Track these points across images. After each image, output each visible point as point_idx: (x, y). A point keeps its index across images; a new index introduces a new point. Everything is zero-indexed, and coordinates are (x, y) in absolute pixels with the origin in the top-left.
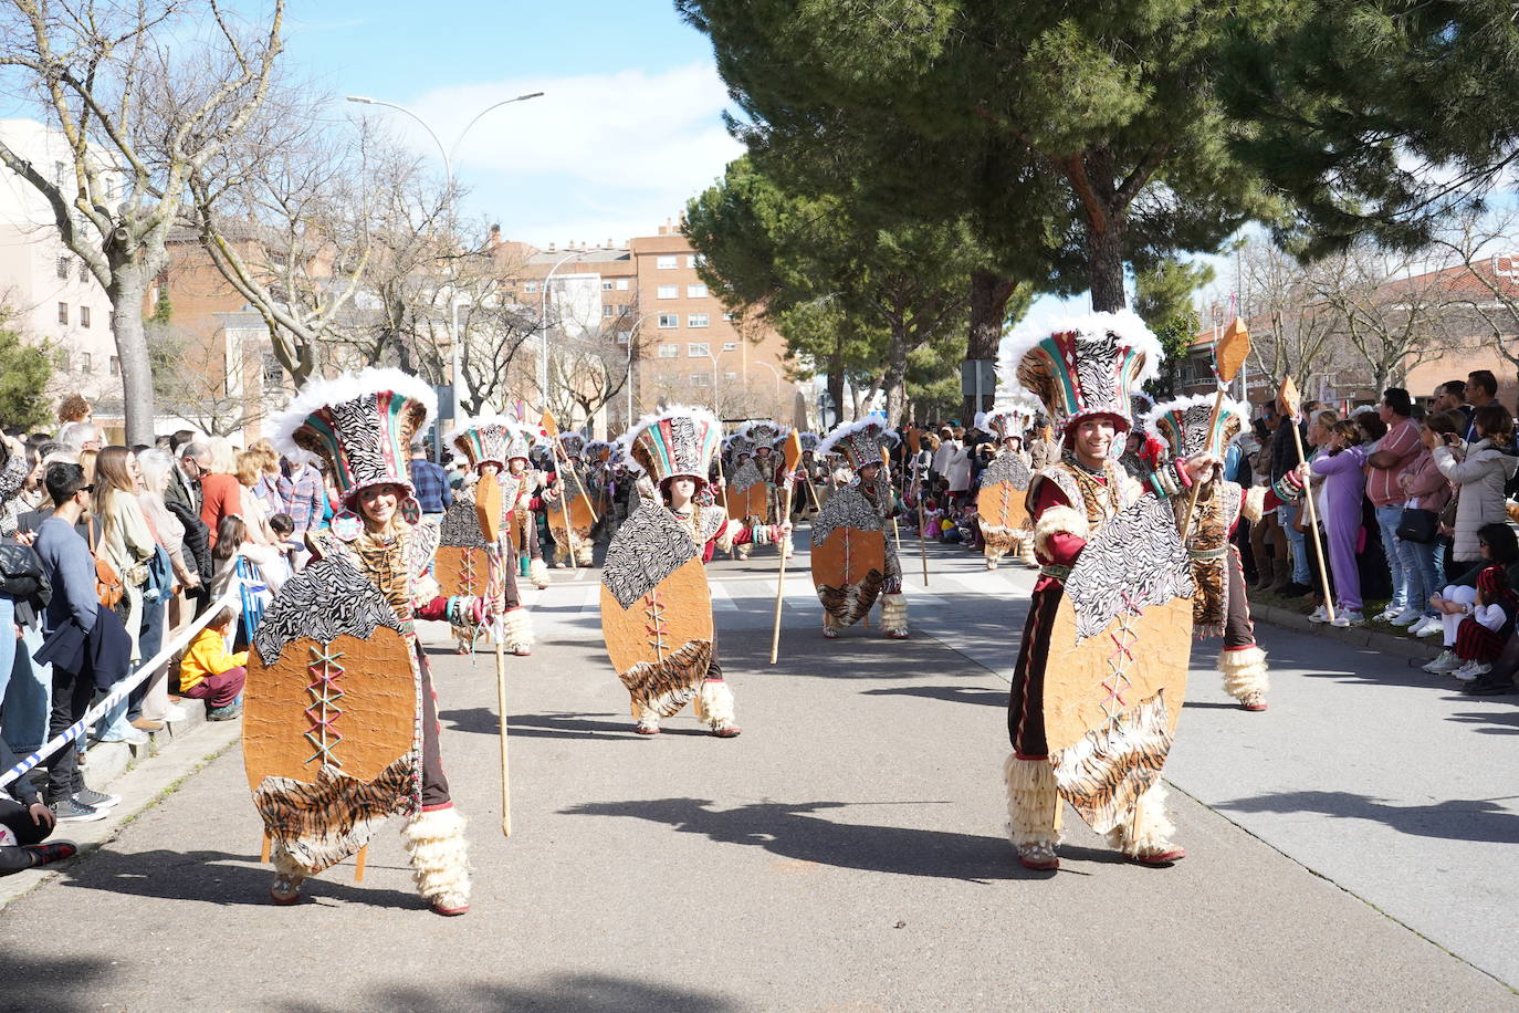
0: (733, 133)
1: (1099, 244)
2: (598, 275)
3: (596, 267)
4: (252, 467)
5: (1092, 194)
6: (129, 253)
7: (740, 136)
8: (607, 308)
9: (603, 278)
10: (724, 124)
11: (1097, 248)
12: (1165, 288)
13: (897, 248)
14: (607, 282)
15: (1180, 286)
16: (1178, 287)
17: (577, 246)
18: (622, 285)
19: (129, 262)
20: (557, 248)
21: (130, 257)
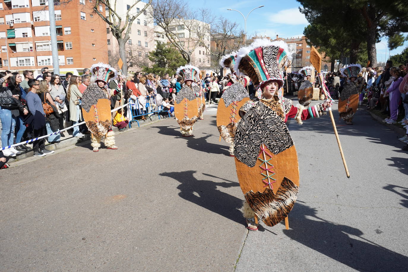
0: (301, 12)
1: (370, 30)
2: (296, 43)
3: (295, 42)
4: (144, 80)
5: (369, 18)
6: (119, 36)
7: (302, 12)
8: (297, 50)
9: (297, 44)
10: (299, 10)
11: (369, 31)
12: (395, 41)
13: (332, 34)
14: (297, 45)
15: (399, 40)
16: (398, 40)
17: (292, 38)
18: (300, 45)
19: (120, 38)
20: (289, 39)
21: (120, 36)
